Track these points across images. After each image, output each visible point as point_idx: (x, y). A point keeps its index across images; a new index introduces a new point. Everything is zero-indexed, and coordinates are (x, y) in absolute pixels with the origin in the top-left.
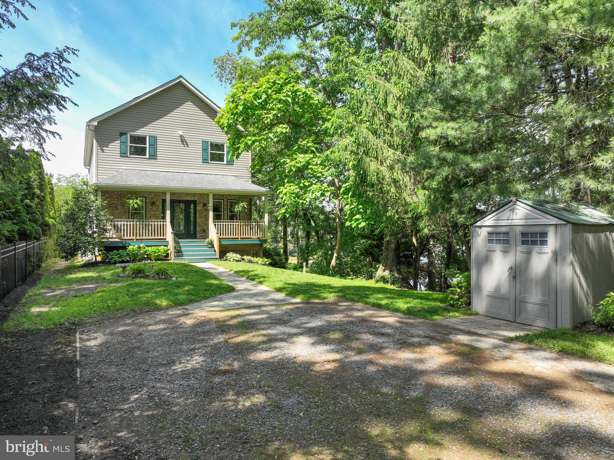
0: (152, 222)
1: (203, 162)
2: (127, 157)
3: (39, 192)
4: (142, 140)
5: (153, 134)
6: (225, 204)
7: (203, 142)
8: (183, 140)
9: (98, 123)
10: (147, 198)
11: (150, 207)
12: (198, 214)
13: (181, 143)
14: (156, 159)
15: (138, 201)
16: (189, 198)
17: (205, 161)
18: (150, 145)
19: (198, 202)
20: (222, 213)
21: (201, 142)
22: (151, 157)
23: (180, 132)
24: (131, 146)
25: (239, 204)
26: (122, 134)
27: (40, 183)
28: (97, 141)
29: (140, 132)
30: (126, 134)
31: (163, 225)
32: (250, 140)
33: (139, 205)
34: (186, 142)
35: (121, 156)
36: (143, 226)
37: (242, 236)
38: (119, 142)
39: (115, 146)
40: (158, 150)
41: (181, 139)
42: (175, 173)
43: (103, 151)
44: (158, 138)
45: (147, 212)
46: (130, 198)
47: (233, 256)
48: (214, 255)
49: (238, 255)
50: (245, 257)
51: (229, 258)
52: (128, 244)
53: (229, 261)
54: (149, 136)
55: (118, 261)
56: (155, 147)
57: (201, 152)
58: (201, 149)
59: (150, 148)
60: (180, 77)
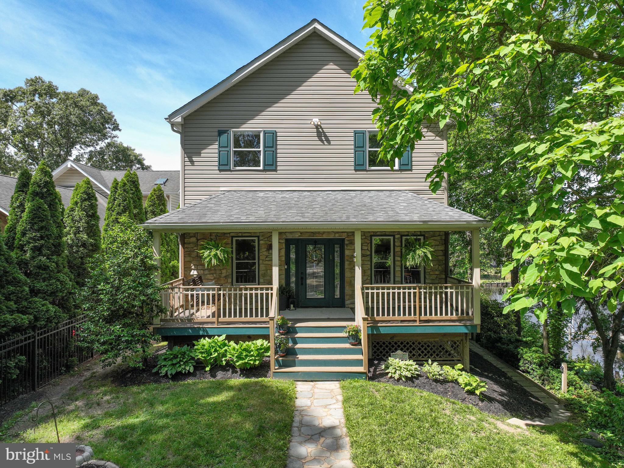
0: (246, 289)
1: (355, 170)
2: (230, 170)
3: (85, 236)
4: (252, 139)
5: (270, 127)
6: (398, 244)
7: (355, 133)
8: (321, 134)
9: (185, 119)
10: (261, 238)
12: (347, 263)
13: (317, 138)
14: (276, 170)
15: (218, 252)
16: (331, 237)
17: (359, 167)
18: (265, 147)
19: (346, 242)
20: (392, 261)
21: (353, 134)
22: (267, 168)
23: (316, 120)
24: (234, 152)
25: (414, 251)
26: (221, 133)
27: (87, 223)
28: (184, 149)
29: (248, 127)
30: (226, 132)
31: (267, 294)
34: (326, 136)
35: (220, 170)
36: (230, 299)
37: (423, 317)
38: (217, 147)
39: (211, 154)
40: (278, 155)
41: (318, 132)
43: (192, 162)
44: (278, 134)
45: (261, 262)
46: (206, 248)
47: (402, 363)
48: (358, 363)
49: (411, 362)
50: (426, 368)
51: (391, 370)
52: (204, 331)
53: (391, 377)
54: (264, 131)
55: (169, 373)
56: (273, 149)
57: (353, 151)
58: (353, 147)
59: (265, 152)
60: (314, 21)
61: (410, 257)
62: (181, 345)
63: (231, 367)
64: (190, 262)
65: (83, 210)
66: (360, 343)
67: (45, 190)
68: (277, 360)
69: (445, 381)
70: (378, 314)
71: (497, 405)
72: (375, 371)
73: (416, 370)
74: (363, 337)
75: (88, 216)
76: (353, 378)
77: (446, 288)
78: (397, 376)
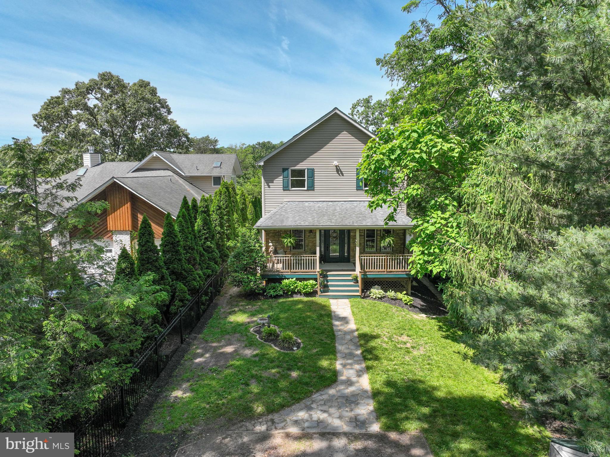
0: (304, 257)
1: (357, 190)
2: (289, 190)
4: (301, 173)
5: (311, 166)
6: (379, 232)
8: (338, 170)
9: (265, 162)
11: (308, 234)
12: (351, 239)
13: (336, 172)
14: (314, 190)
15: (291, 240)
17: (359, 188)
18: (308, 177)
21: (356, 170)
22: (309, 188)
23: (336, 163)
24: (291, 180)
26: (284, 170)
27: (220, 221)
28: (264, 178)
29: (299, 167)
30: (287, 169)
31: (314, 259)
34: (341, 171)
35: (284, 190)
36: (296, 261)
37: (388, 270)
38: (282, 177)
39: (279, 181)
40: (315, 182)
41: (337, 169)
42: (330, 203)
43: (269, 186)
44: (315, 170)
45: (306, 239)
46: (285, 238)
47: (377, 291)
48: (357, 291)
49: (381, 291)
50: (388, 293)
51: (372, 294)
52: (284, 276)
53: (372, 297)
54: (308, 169)
55: (273, 295)
56: (312, 178)
57: (355, 179)
58: (355, 177)
59: (308, 180)
60: (336, 108)
61: (382, 242)
62: (274, 283)
63: (299, 292)
64: (269, 239)
65: (217, 215)
66: (358, 282)
68: (320, 290)
69: (396, 299)
70: (367, 269)
71: (417, 309)
72: (365, 295)
73: (383, 294)
74: (359, 279)
75: (220, 218)
76: (355, 298)
77: (400, 256)
78: (374, 297)
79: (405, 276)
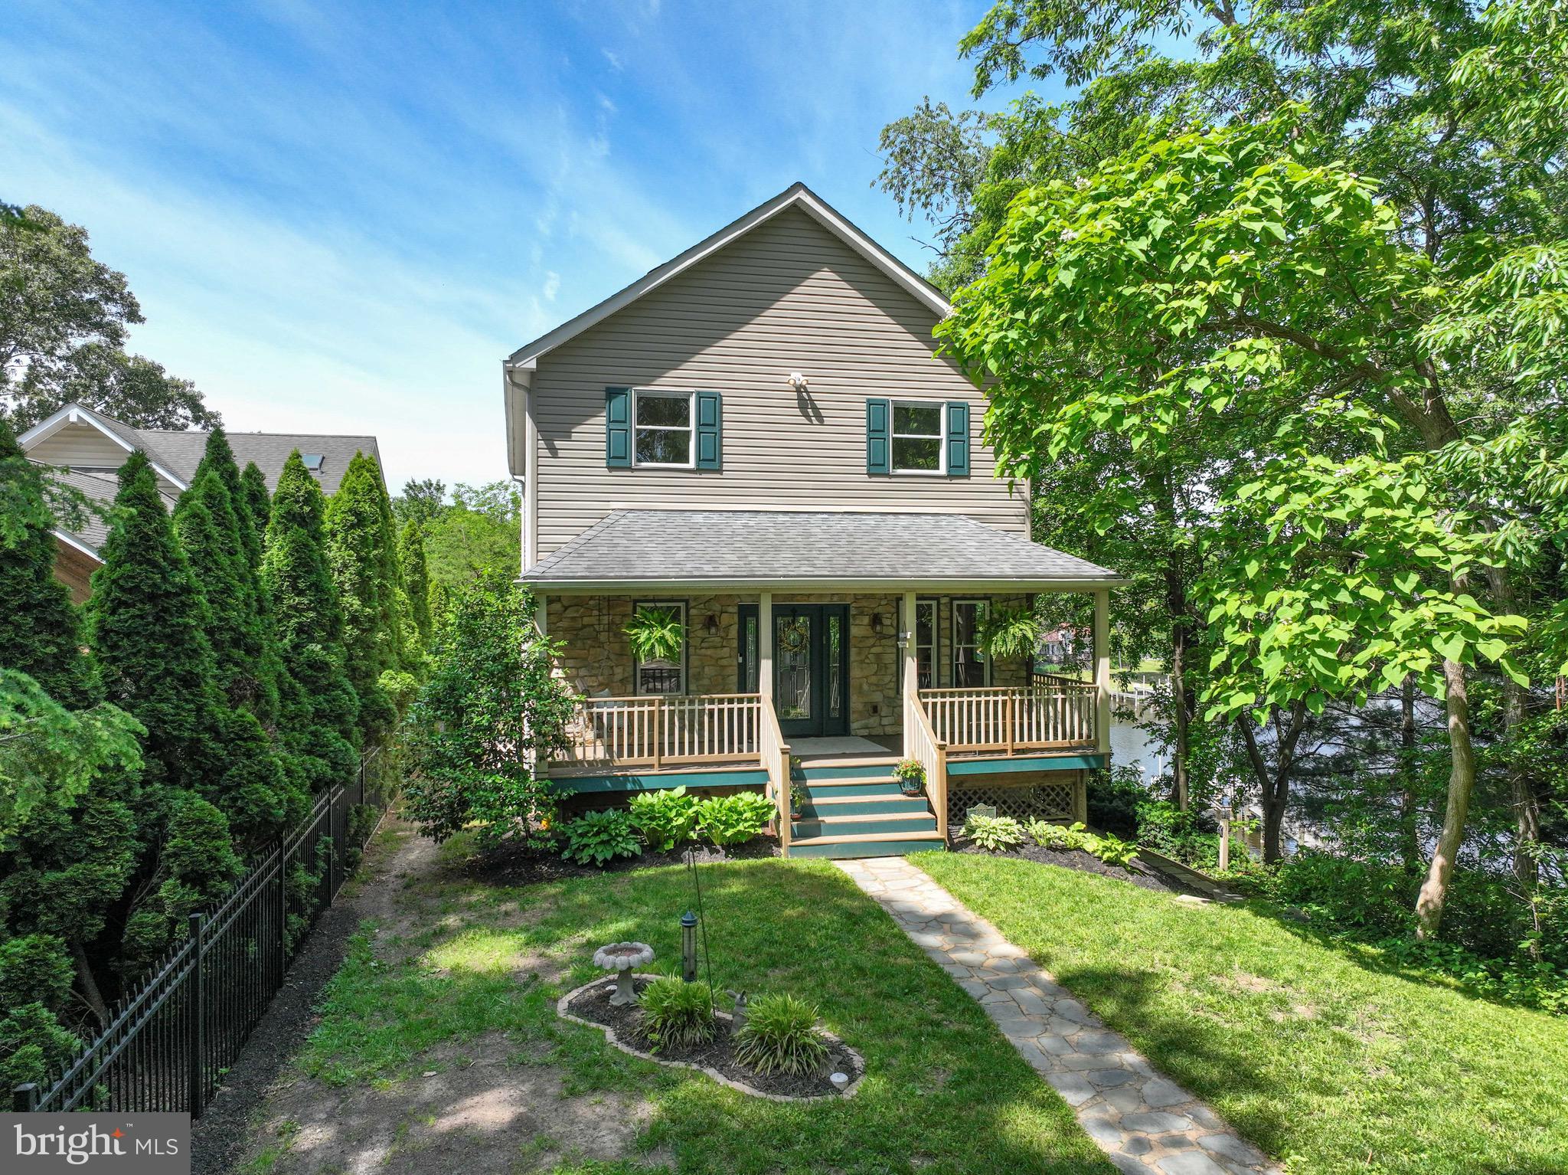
0: (712, 702)
1: (870, 475)
2: (630, 469)
3: (356, 603)
4: (673, 409)
5: (709, 386)
6: (945, 614)
7: (870, 403)
8: (806, 404)
9: (539, 361)
10: (692, 604)
11: (700, 633)
12: (853, 651)
13: (797, 411)
14: (720, 471)
15: (666, 633)
16: (825, 601)
18: (699, 424)
19: (853, 611)
20: (934, 646)
21: (864, 406)
22: (704, 465)
23: (797, 377)
24: (639, 432)
25: (1006, 629)
26: (612, 393)
27: (360, 574)
28: (537, 423)
29: (667, 384)
30: (623, 391)
31: (750, 710)
32: (1102, 408)
33: (669, 648)
34: (815, 408)
35: (610, 468)
36: (682, 719)
37: (1018, 744)
38: (603, 420)
39: (593, 432)
40: (725, 441)
41: (800, 399)
42: (781, 518)
43: (554, 452)
44: (725, 400)
45: (691, 650)
46: (638, 626)
47: (993, 823)
49: (1008, 820)
50: (1033, 828)
51: (978, 834)
52: (634, 782)
53: (982, 846)
54: (698, 393)
55: (600, 858)
56: (716, 429)
57: (864, 438)
58: (864, 430)
59: (699, 433)
60: (799, 186)
62: (601, 809)
63: (706, 842)
65: (349, 547)
67: (307, 509)
68: (790, 827)
69: (1064, 850)
73: (1018, 832)
76: (926, 849)
78: (991, 845)
79: (1080, 765)
